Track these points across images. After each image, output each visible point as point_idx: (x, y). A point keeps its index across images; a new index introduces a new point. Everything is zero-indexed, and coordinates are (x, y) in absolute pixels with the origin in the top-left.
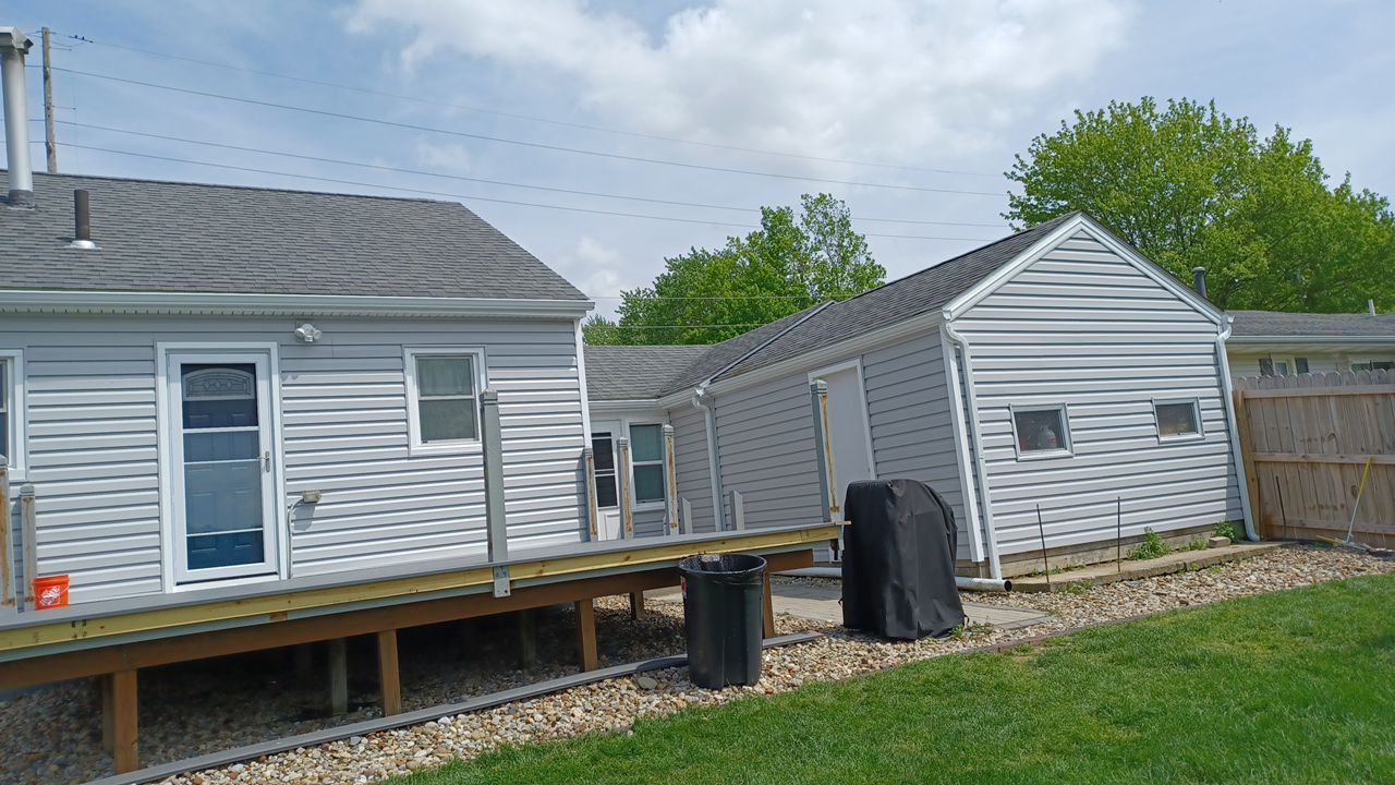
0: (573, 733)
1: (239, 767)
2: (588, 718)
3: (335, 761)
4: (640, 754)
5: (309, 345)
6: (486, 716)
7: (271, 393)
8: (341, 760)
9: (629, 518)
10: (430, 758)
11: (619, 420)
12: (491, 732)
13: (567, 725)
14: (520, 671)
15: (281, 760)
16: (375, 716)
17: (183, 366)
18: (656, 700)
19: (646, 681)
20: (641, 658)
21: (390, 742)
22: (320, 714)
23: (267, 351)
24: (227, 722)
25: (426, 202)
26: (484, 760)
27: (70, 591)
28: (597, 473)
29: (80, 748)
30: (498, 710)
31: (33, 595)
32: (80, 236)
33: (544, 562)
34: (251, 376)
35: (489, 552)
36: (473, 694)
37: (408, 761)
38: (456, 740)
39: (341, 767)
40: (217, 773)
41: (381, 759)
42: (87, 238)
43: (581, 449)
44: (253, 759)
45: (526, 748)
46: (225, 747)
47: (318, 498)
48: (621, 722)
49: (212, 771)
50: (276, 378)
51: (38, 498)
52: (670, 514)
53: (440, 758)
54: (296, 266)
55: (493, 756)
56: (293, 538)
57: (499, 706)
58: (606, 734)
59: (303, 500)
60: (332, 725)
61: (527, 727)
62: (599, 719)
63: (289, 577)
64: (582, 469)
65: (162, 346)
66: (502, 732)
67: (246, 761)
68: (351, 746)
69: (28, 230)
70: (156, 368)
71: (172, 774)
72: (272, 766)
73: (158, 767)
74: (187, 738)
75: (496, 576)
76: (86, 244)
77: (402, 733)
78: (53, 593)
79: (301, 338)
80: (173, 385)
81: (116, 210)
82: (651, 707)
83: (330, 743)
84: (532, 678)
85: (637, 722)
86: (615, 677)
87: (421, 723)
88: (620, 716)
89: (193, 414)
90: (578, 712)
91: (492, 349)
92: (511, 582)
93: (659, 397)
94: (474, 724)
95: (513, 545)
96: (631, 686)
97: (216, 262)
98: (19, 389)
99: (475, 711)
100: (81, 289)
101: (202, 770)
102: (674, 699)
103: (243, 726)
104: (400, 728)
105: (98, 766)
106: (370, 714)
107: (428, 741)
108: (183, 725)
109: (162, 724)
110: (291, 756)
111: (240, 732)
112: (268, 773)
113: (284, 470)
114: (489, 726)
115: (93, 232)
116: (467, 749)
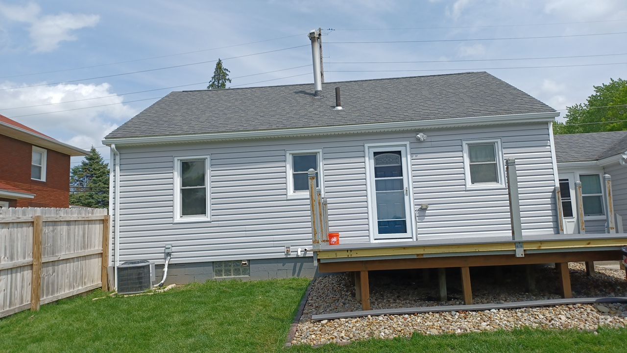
0: (561, 327)
1: (407, 316)
2: (570, 321)
3: (446, 321)
4: (604, 345)
5: (422, 142)
6: (513, 312)
7: (407, 163)
8: (448, 320)
9: (583, 223)
10: (488, 326)
11: (573, 172)
12: (517, 320)
13: (558, 323)
14: (527, 294)
15: (423, 316)
16: (460, 304)
17: (374, 153)
18: (610, 319)
19: (602, 308)
20: (596, 296)
21: (469, 316)
22: (437, 300)
23: (405, 145)
24: (398, 297)
25: (469, 73)
26: (515, 332)
27: (340, 239)
28: (562, 200)
29: (349, 298)
30: (520, 310)
31: (328, 239)
32: (337, 106)
33: (541, 242)
34: (399, 156)
35: (513, 235)
36: (505, 301)
37: (478, 326)
38: (500, 320)
39: (448, 323)
40: (399, 317)
41: (466, 323)
42: (340, 106)
43: (554, 187)
44: (412, 314)
45: (537, 330)
46: (400, 307)
47: (427, 207)
48: (590, 327)
49: (397, 316)
50: (409, 156)
51: (328, 204)
52: (610, 222)
53: (494, 327)
54: (415, 109)
55: (520, 331)
56: (418, 224)
57: (520, 308)
58: (581, 331)
59: (421, 208)
60: (442, 305)
61: (536, 320)
62: (575, 323)
63: (417, 240)
64: (554, 197)
65: (367, 145)
66: (523, 320)
67: (410, 314)
68: (452, 315)
69: (322, 105)
70: (365, 154)
71: (383, 314)
72: (419, 318)
73: (376, 310)
74: (385, 301)
75: (517, 247)
76: (340, 108)
77: (474, 313)
78: (334, 239)
79: (419, 139)
80: (371, 161)
81: (348, 94)
82: (607, 322)
83: (443, 312)
84: (534, 298)
85: (599, 328)
86: (583, 304)
87: (483, 310)
88: (588, 323)
89: (378, 172)
90: (563, 318)
91: (504, 139)
92: (524, 250)
93: (597, 160)
94: (508, 315)
95: (525, 233)
96: (593, 309)
97: (384, 110)
98: (321, 163)
99: (508, 309)
100: (339, 125)
101: (394, 315)
102: (622, 320)
103: (405, 299)
104: (473, 311)
105: (356, 306)
106: (458, 303)
107: (487, 319)
108: (382, 296)
109: (375, 294)
110: (427, 315)
111: (404, 302)
112: (419, 321)
113: (413, 195)
114: (516, 317)
115: (342, 103)
116: (506, 325)
